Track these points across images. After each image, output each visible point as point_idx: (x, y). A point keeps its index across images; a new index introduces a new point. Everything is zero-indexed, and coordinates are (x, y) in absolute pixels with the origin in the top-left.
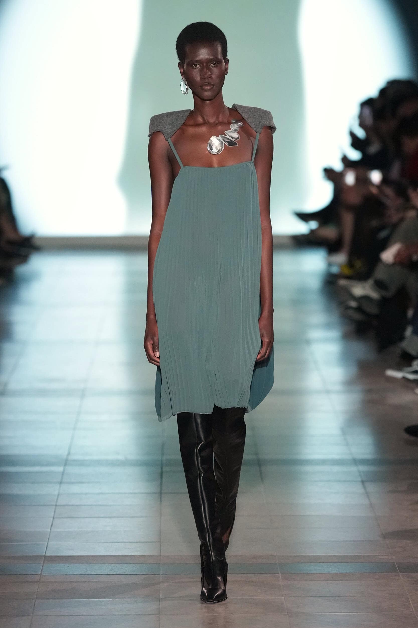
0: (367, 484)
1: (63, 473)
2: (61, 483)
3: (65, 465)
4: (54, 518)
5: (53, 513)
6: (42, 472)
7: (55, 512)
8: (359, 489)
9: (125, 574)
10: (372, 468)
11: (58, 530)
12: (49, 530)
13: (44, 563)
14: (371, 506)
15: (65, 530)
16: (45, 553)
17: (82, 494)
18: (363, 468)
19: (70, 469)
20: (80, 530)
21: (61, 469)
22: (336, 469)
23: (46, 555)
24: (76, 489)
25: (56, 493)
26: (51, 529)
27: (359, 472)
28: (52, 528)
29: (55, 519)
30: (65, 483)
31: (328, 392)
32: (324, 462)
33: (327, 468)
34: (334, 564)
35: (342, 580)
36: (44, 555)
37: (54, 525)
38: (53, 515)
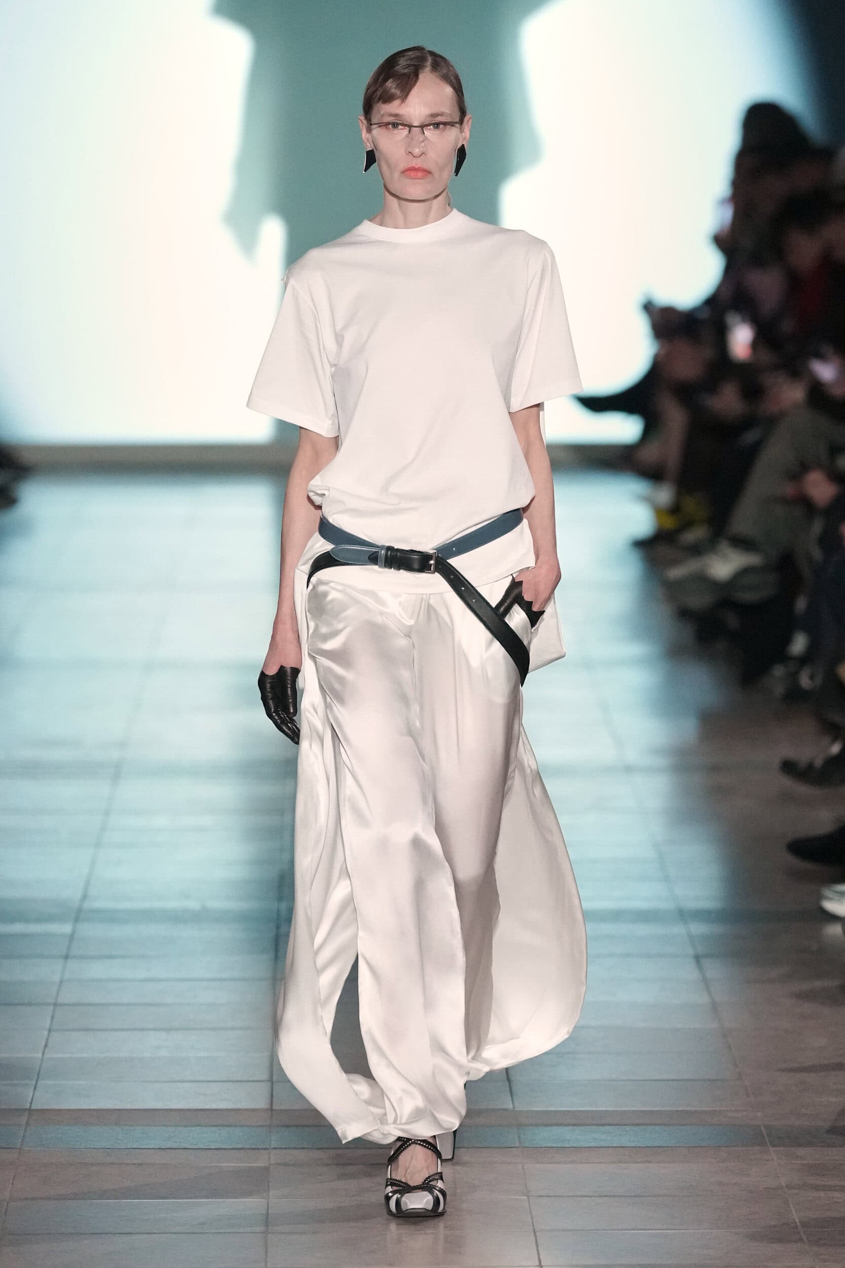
0: (706, 962)
1: (72, 937)
2: (66, 957)
3: (77, 920)
4: (50, 1031)
5: (49, 1020)
6: (24, 936)
7: (53, 1017)
8: (688, 972)
9: (197, 1147)
10: (716, 929)
11: (60, 1055)
12: (40, 1055)
13: (27, 1123)
14: (714, 1007)
15: (74, 1056)
16: (31, 1103)
17: (110, 980)
18: (697, 928)
19: (87, 930)
21: (67, 928)
22: (642, 929)
23: (33, 1107)
24: (97, 970)
25: (57, 978)
26: (43, 1054)
27: (691, 937)
28: (47, 1051)
29: (53, 1033)
30: (75, 957)
31: (629, 769)
32: (617, 916)
33: (622, 929)
34: (636, 1128)
35: (650, 1162)
36: (28, 1107)
37: (50, 1045)
38: (47, 1025)
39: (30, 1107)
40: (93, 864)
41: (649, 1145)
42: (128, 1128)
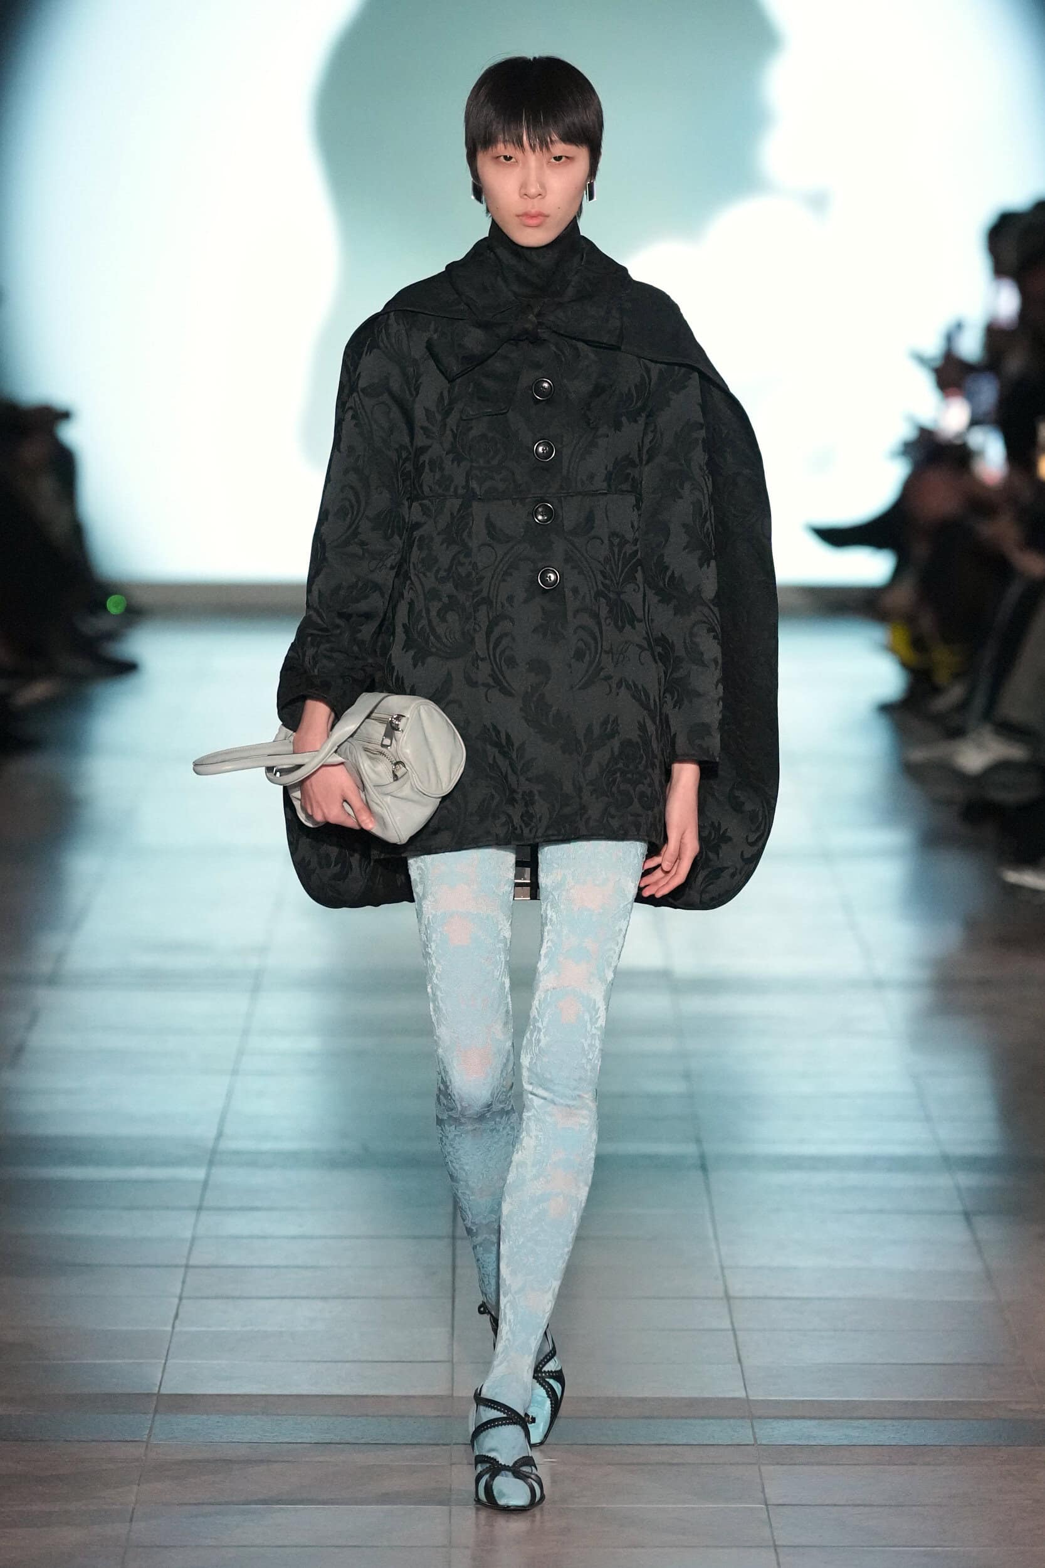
0: (978, 1220)
1: (205, 1184)
2: (199, 1209)
3: (211, 1163)
4: (181, 1299)
5: (179, 1285)
6: (150, 1182)
7: (184, 1282)
8: (956, 1232)
9: (363, 1441)
10: (991, 1180)
11: (194, 1329)
12: (169, 1328)
13: (156, 1411)
14: (989, 1276)
15: (210, 1329)
16: (160, 1388)
17: (251, 1237)
18: (966, 1180)
19: (222, 1175)
20: (249, 1328)
21: (200, 1174)
22: (901, 1180)
23: (163, 1391)
24: (236, 1225)
25: (188, 1234)
26: (173, 1327)
27: (958, 1189)
28: (177, 1322)
29: (184, 1301)
30: (209, 1209)
31: (879, 984)
32: (868, 1163)
33: (877, 1179)
34: (895, 1422)
35: (914, 1464)
36: (156, 1392)
37: (180, 1315)
38: (178, 1291)
39: (159, 1391)
40: (229, 1095)
41: (912, 1443)
42: (279, 1418)
